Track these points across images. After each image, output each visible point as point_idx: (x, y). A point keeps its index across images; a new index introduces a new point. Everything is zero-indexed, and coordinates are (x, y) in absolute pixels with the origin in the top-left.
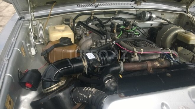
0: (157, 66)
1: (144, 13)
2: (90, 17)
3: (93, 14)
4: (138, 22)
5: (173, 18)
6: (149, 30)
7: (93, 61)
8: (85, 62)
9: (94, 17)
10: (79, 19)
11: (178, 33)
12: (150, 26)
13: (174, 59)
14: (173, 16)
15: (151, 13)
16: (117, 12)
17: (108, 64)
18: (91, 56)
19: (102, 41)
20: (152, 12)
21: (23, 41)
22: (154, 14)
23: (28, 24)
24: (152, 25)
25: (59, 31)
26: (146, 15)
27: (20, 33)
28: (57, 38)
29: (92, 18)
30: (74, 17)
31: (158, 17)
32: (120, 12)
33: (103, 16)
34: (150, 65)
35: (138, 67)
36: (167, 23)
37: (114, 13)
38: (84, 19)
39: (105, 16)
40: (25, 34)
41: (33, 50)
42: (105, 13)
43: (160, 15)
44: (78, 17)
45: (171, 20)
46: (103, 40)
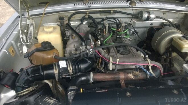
0: (130, 79)
1: (141, 13)
2: (85, 16)
3: (87, 13)
4: (137, 21)
5: (177, 18)
6: (149, 29)
7: (63, 70)
8: (56, 70)
9: (88, 16)
10: (74, 17)
11: (173, 39)
12: (150, 26)
13: (152, 72)
14: (177, 16)
15: (149, 13)
16: (112, 11)
17: (79, 74)
18: (63, 64)
19: (81, 47)
20: (150, 11)
21: (12, 42)
22: (153, 13)
23: (25, 21)
24: (152, 24)
25: (47, 33)
26: (144, 16)
27: (14, 32)
28: (44, 40)
29: (87, 17)
30: (69, 15)
31: (157, 17)
32: (115, 12)
33: (98, 16)
34: (122, 76)
35: (110, 78)
36: (168, 23)
37: (109, 12)
38: (79, 18)
39: (100, 15)
40: (18, 33)
41: (25, 48)
42: (100, 12)
43: (161, 15)
44: (74, 15)
45: (175, 19)
46: (83, 46)
